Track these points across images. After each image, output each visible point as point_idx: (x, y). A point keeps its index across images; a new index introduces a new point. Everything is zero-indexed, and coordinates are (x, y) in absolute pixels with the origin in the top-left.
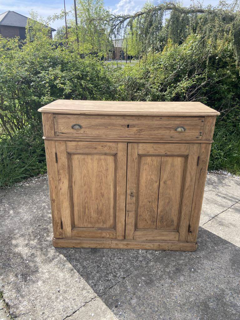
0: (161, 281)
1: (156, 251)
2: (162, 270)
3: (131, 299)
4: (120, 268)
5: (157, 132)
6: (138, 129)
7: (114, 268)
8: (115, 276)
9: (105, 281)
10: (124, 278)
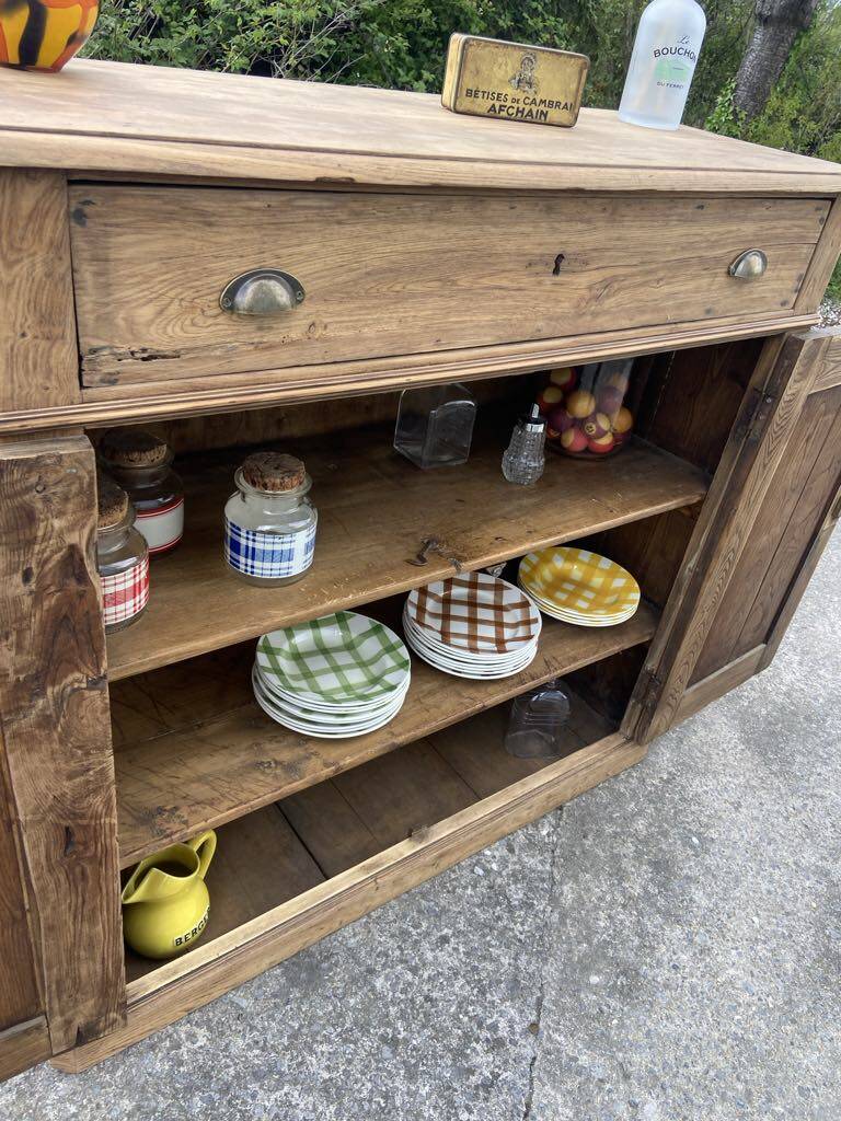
0: (658, 955)
1: (535, 824)
2: (621, 900)
3: (634, 1105)
4: (483, 992)
6: (596, 276)
7: (460, 1006)
8: (496, 1045)
9: (476, 1096)
10: (534, 1028)
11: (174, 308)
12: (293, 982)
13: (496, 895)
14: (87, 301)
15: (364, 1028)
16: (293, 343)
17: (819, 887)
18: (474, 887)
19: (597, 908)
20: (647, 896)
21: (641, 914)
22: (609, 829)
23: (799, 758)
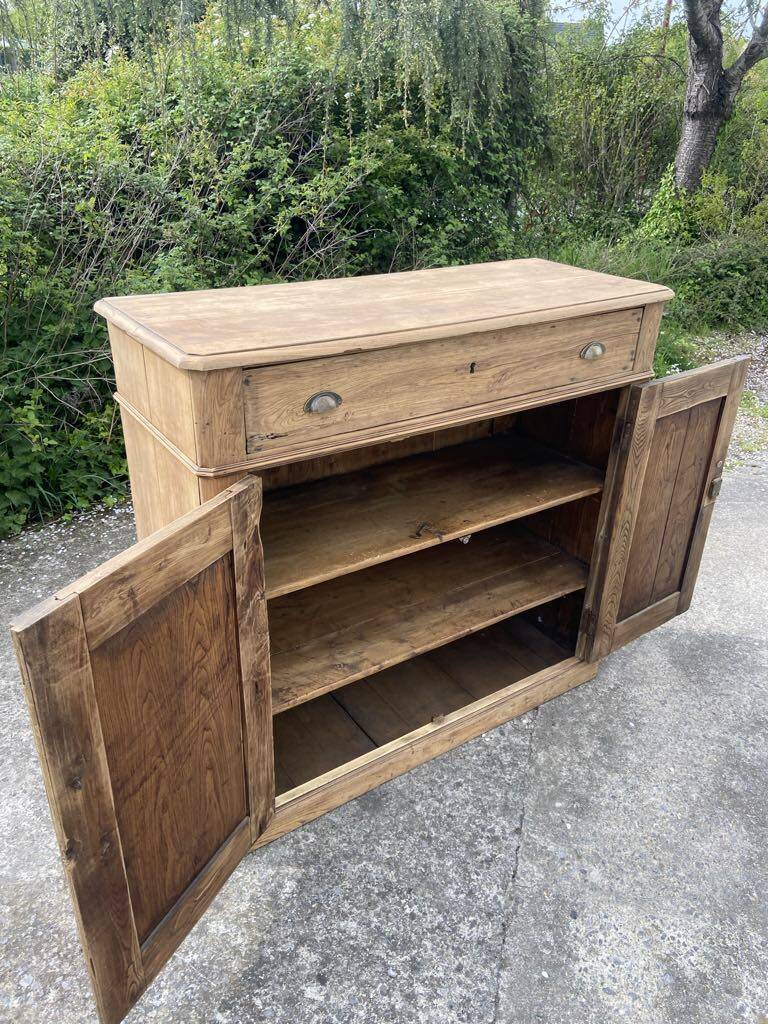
0: (602, 790)
1: (519, 718)
2: (577, 760)
3: (584, 872)
4: (484, 812)
5: (542, 371)
6: (497, 370)
7: (470, 819)
8: (494, 840)
9: (482, 867)
10: (518, 831)
11: (285, 414)
12: (365, 808)
13: (493, 760)
14: (249, 417)
15: (410, 832)
16: (338, 423)
17: (720, 750)
18: (478, 755)
19: (561, 765)
20: (596, 757)
21: (591, 767)
22: (570, 720)
23: (712, 671)
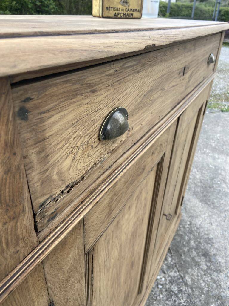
13: (170, 293)
14: (34, 175)
16: (123, 143)
18: (162, 293)
19: (198, 280)
20: (209, 268)
21: (211, 275)
22: (186, 249)
